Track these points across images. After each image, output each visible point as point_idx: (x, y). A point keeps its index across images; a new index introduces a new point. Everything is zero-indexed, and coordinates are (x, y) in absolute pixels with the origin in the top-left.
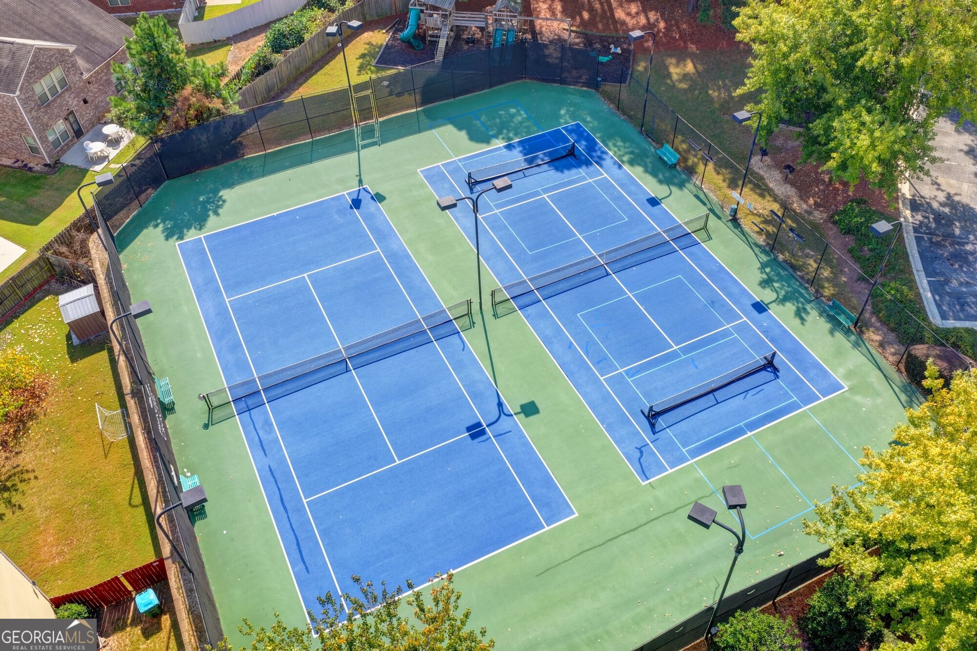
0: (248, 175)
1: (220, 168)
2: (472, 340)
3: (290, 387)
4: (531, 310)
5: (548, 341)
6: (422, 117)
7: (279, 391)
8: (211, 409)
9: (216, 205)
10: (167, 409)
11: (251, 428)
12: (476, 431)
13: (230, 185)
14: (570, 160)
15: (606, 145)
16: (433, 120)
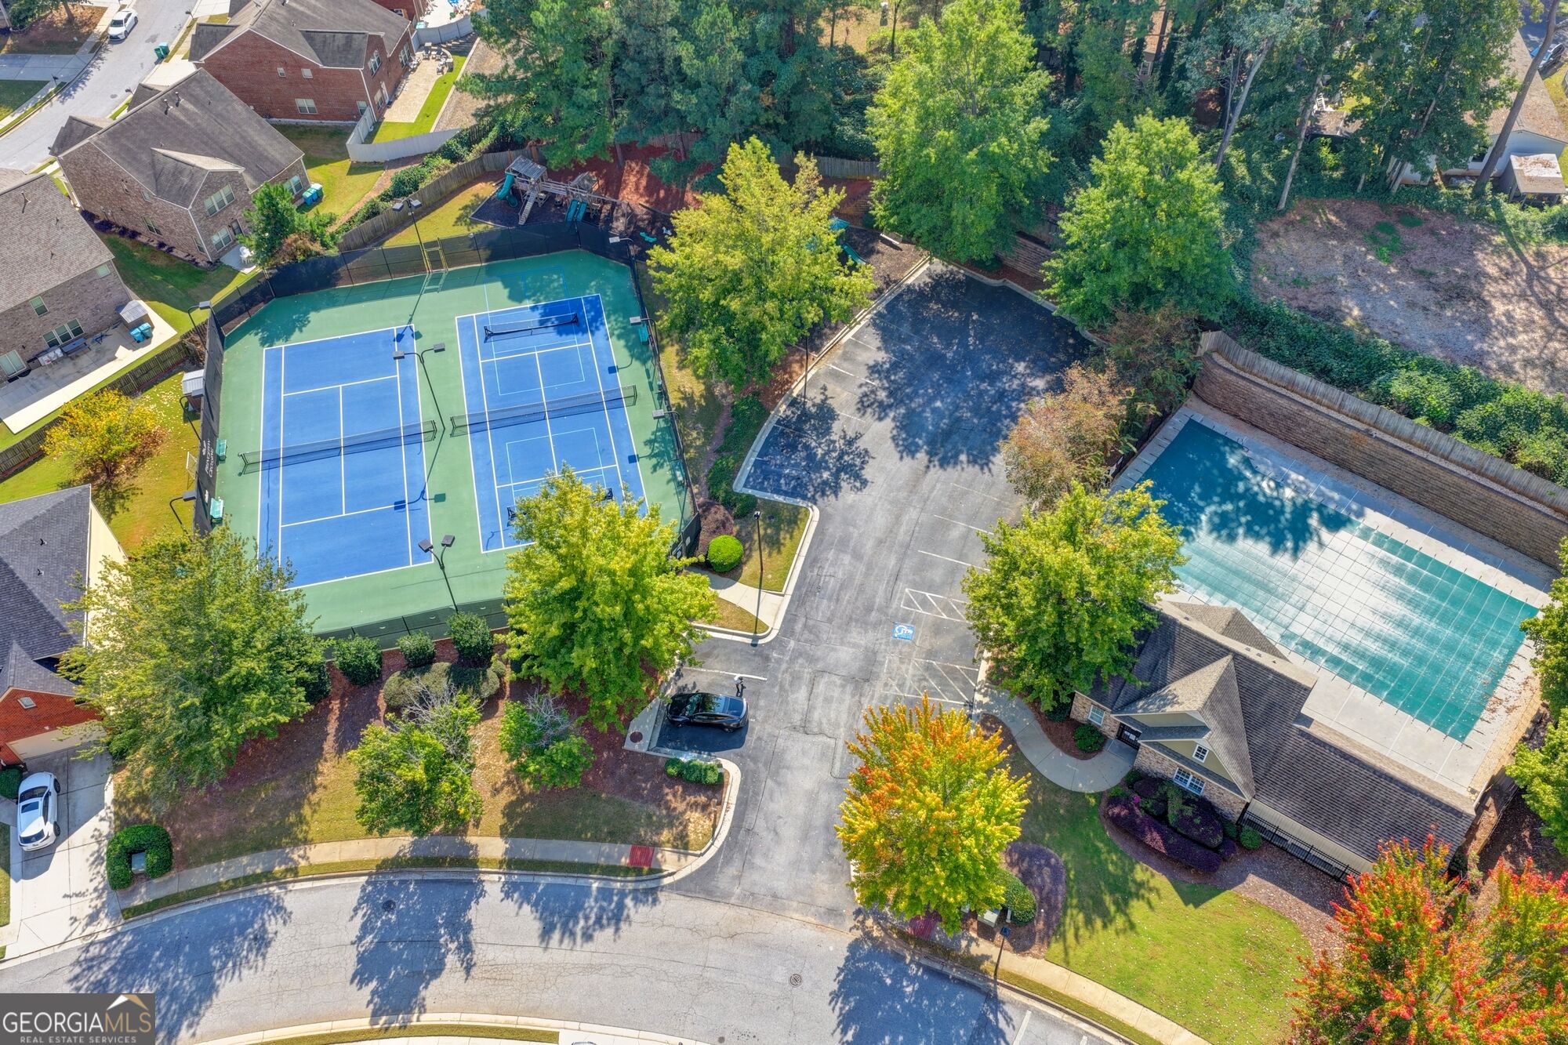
0: (333, 303)
1: (316, 294)
2: (426, 449)
3: (299, 459)
4: (477, 435)
5: (476, 458)
6: (483, 272)
7: (292, 460)
8: (247, 464)
9: (303, 323)
10: (220, 460)
11: (267, 479)
12: (400, 505)
13: (317, 309)
14: (573, 326)
15: (608, 317)
16: (489, 275)
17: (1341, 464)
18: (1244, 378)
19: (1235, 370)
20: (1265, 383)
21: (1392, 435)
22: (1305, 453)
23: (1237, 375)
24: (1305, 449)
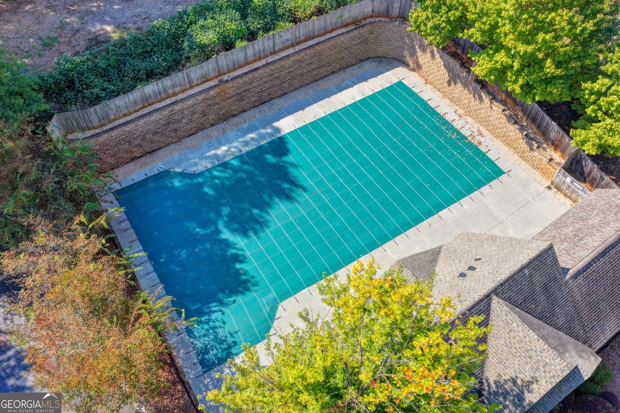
17: (225, 118)
18: (112, 129)
19: (97, 131)
20: (128, 118)
21: (235, 70)
22: (200, 134)
23: (105, 132)
24: (196, 132)
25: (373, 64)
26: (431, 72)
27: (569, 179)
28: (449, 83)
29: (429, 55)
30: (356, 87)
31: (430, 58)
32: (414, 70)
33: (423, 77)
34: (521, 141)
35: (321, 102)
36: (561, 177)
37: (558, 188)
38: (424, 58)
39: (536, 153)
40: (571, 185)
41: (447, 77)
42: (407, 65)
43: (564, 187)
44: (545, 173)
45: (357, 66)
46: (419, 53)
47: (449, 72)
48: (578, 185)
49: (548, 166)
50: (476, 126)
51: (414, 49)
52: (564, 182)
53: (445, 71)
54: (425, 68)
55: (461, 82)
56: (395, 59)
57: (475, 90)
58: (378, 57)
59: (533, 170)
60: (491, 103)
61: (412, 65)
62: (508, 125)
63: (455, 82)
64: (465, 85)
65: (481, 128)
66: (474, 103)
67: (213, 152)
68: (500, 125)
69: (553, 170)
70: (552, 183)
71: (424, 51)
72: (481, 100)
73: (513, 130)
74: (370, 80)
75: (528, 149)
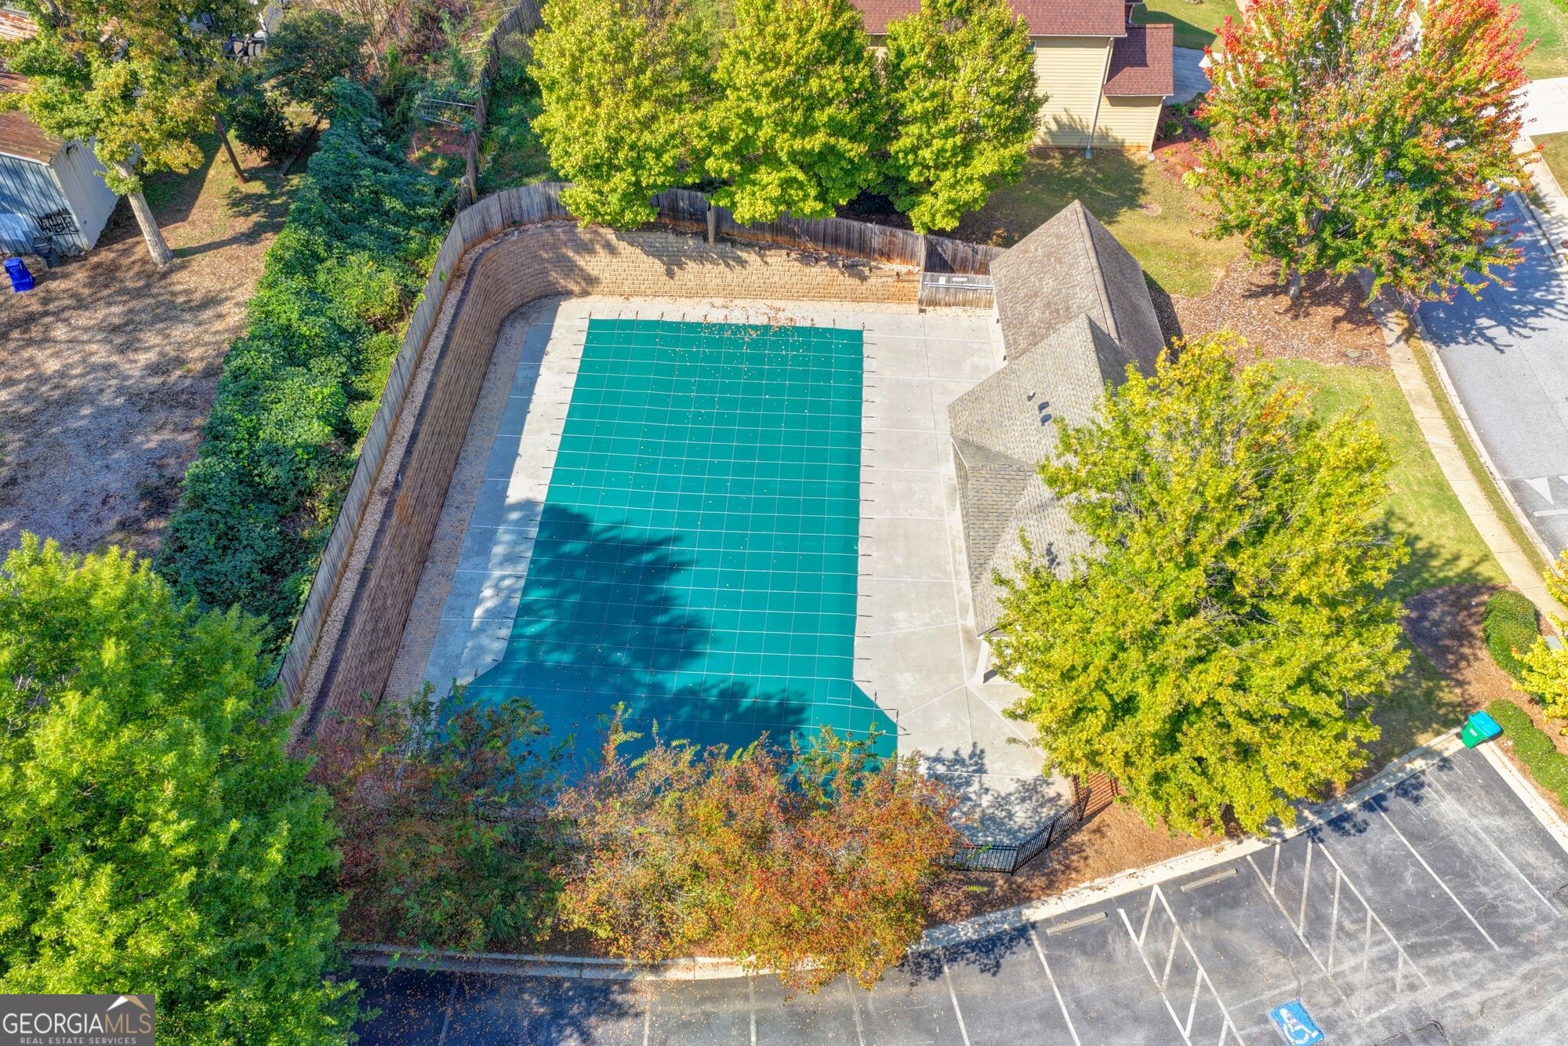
22: (416, 611)
24: (407, 614)
25: (517, 325)
26: (624, 276)
27: (942, 280)
28: (670, 274)
29: (602, 254)
30: (542, 370)
31: (609, 258)
32: (585, 293)
33: (612, 294)
34: (841, 278)
35: (526, 427)
36: (929, 284)
37: (933, 303)
38: (595, 264)
39: (872, 281)
40: (950, 285)
41: (659, 266)
42: (569, 294)
43: (941, 296)
44: (902, 298)
45: (501, 344)
46: (581, 261)
47: (659, 257)
48: (958, 279)
49: (900, 285)
50: (761, 305)
51: (568, 260)
52: (937, 288)
53: (651, 259)
54: (606, 277)
55: (690, 257)
56: (540, 298)
57: (723, 257)
58: (512, 312)
59: (884, 306)
60: (762, 256)
61: (576, 289)
62: (807, 270)
63: (680, 266)
64: (701, 258)
65: (768, 302)
66: (733, 276)
67: (479, 612)
68: (794, 279)
69: (910, 285)
70: (920, 302)
71: (591, 251)
72: (742, 263)
73: (820, 273)
74: (548, 348)
75: (858, 282)
